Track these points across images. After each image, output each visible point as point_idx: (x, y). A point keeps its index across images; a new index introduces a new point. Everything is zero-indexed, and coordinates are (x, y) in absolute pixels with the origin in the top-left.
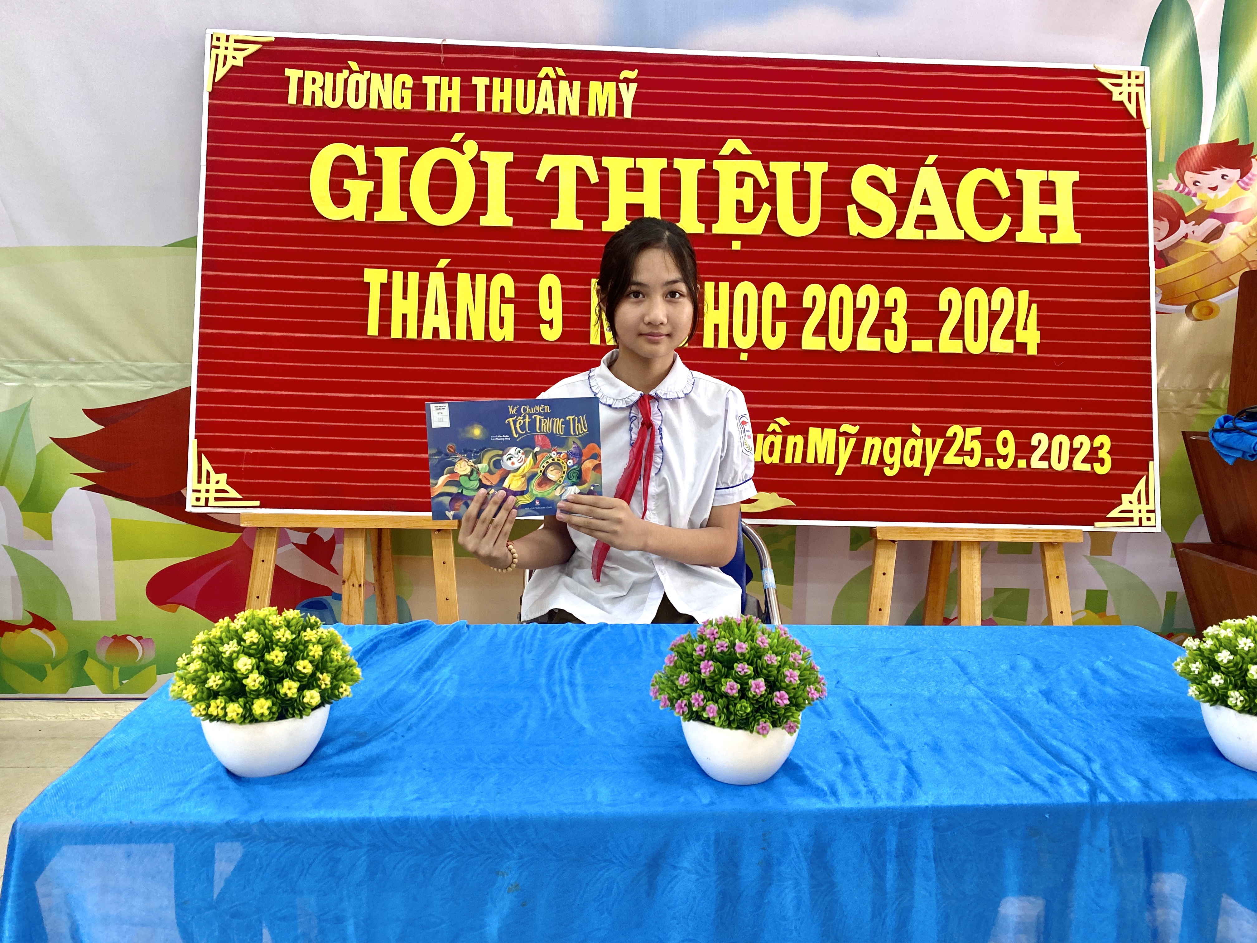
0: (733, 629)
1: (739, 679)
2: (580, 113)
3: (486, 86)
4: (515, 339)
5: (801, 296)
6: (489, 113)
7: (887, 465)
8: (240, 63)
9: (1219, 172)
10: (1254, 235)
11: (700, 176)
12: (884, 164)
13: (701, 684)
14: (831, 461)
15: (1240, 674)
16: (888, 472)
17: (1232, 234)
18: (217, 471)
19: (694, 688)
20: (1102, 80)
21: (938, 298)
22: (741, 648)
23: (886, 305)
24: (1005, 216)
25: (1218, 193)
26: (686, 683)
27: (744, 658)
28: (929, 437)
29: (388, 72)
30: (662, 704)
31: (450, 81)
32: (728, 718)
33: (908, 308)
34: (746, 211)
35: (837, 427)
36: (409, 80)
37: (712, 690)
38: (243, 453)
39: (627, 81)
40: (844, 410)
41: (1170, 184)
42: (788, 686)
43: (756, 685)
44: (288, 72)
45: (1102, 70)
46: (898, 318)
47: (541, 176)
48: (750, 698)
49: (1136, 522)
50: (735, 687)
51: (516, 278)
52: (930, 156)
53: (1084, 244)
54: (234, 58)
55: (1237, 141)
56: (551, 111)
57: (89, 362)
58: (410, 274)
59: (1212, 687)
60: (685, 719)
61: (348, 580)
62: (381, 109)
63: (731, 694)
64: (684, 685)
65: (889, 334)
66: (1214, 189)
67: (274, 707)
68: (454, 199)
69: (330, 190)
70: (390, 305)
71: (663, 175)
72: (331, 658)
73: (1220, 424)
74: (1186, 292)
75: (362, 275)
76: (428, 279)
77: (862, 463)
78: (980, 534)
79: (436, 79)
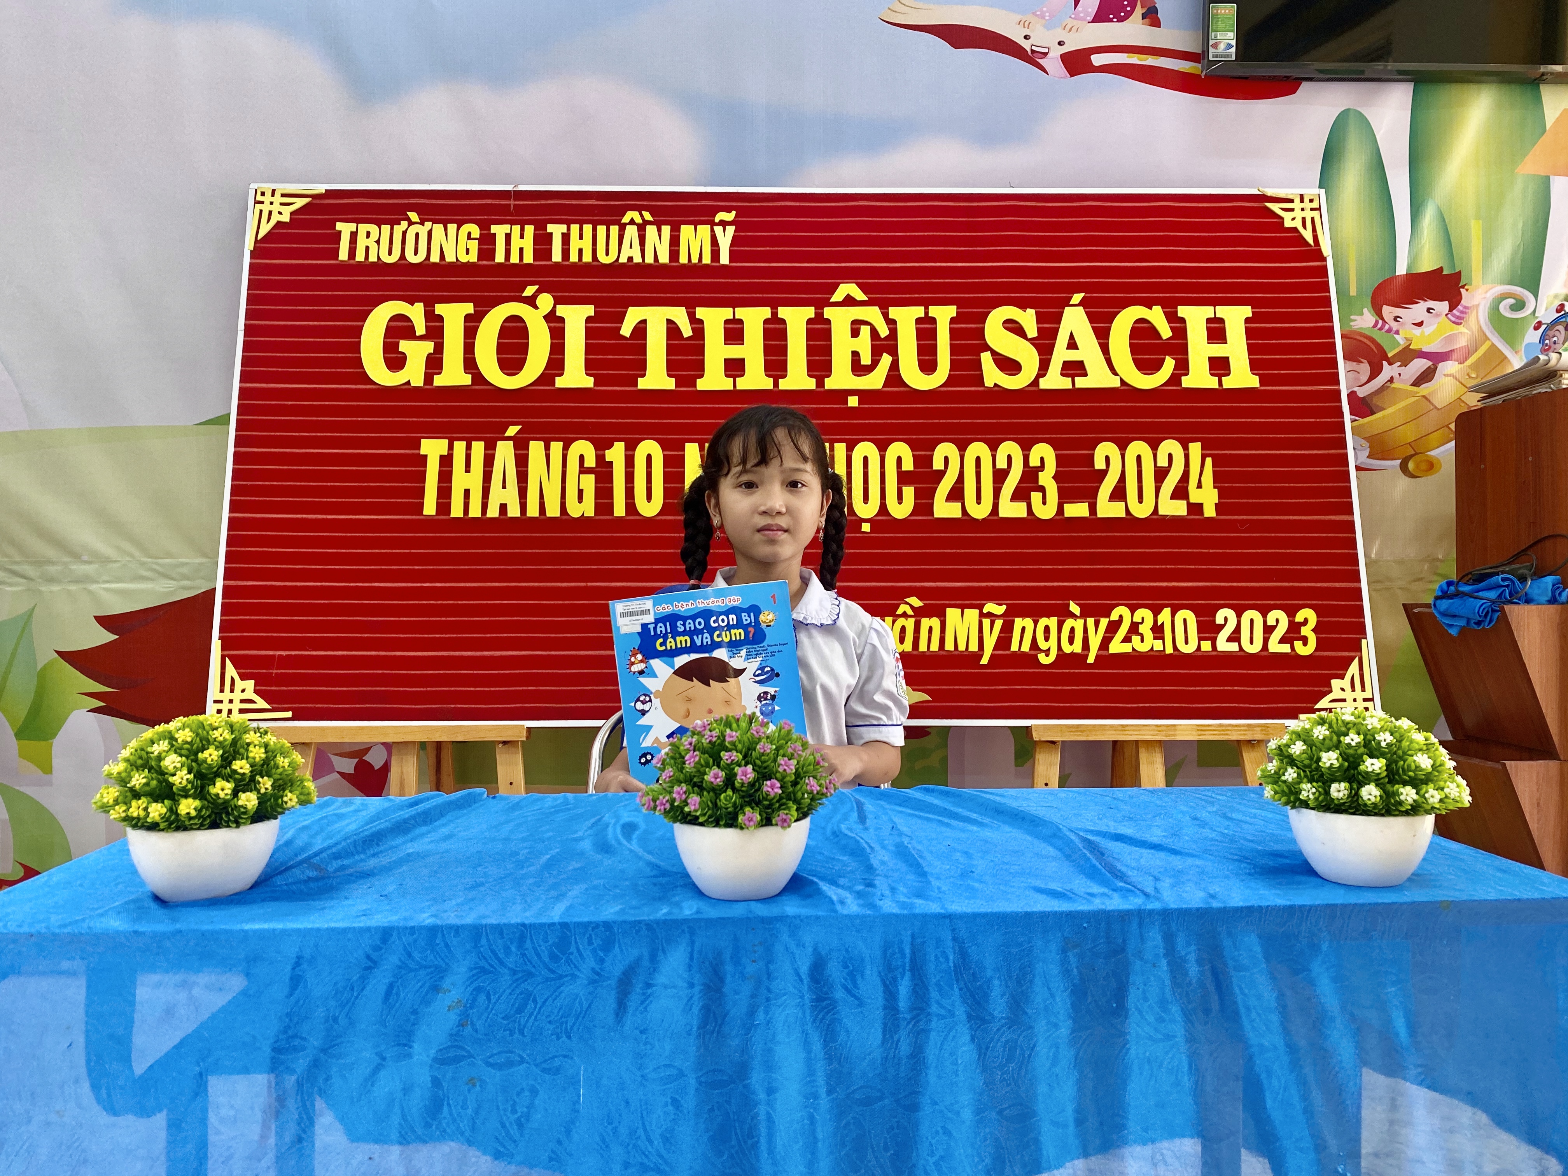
1: (725, 767)
2: (670, 261)
3: (563, 234)
4: (596, 514)
5: (931, 457)
6: (567, 263)
7: (1042, 651)
8: (286, 218)
9: (1423, 305)
10: (1473, 375)
11: (809, 326)
12: (1023, 305)
14: (974, 647)
16: (1043, 659)
17: (1445, 375)
18: (243, 677)
19: (677, 782)
20: (1268, 205)
21: (1093, 455)
22: (732, 738)
23: (1031, 465)
24: (1168, 358)
25: (1425, 330)
26: (670, 777)
27: (734, 747)
28: (1091, 616)
29: (452, 222)
31: (522, 230)
33: (1057, 466)
34: (863, 363)
35: (980, 607)
36: (475, 231)
38: (274, 656)
39: (724, 224)
40: (987, 587)
41: (1365, 321)
42: (782, 775)
43: (743, 772)
44: (339, 226)
45: (1269, 195)
46: (1046, 478)
47: (626, 330)
48: (738, 791)
50: (720, 775)
51: (597, 445)
52: (1075, 295)
53: (1263, 388)
54: (280, 213)
55: (1441, 269)
56: (637, 259)
57: (106, 561)
58: (474, 444)
59: (1286, 784)
62: (443, 263)
63: (715, 784)
65: (1036, 497)
66: (1420, 324)
67: (204, 811)
68: (525, 359)
69: (384, 353)
70: (450, 480)
71: (767, 326)
72: (275, 764)
73: (1442, 591)
74: (1398, 445)
75: (418, 447)
76: (495, 449)
77: (1012, 649)
78: (1159, 731)
79: (505, 228)
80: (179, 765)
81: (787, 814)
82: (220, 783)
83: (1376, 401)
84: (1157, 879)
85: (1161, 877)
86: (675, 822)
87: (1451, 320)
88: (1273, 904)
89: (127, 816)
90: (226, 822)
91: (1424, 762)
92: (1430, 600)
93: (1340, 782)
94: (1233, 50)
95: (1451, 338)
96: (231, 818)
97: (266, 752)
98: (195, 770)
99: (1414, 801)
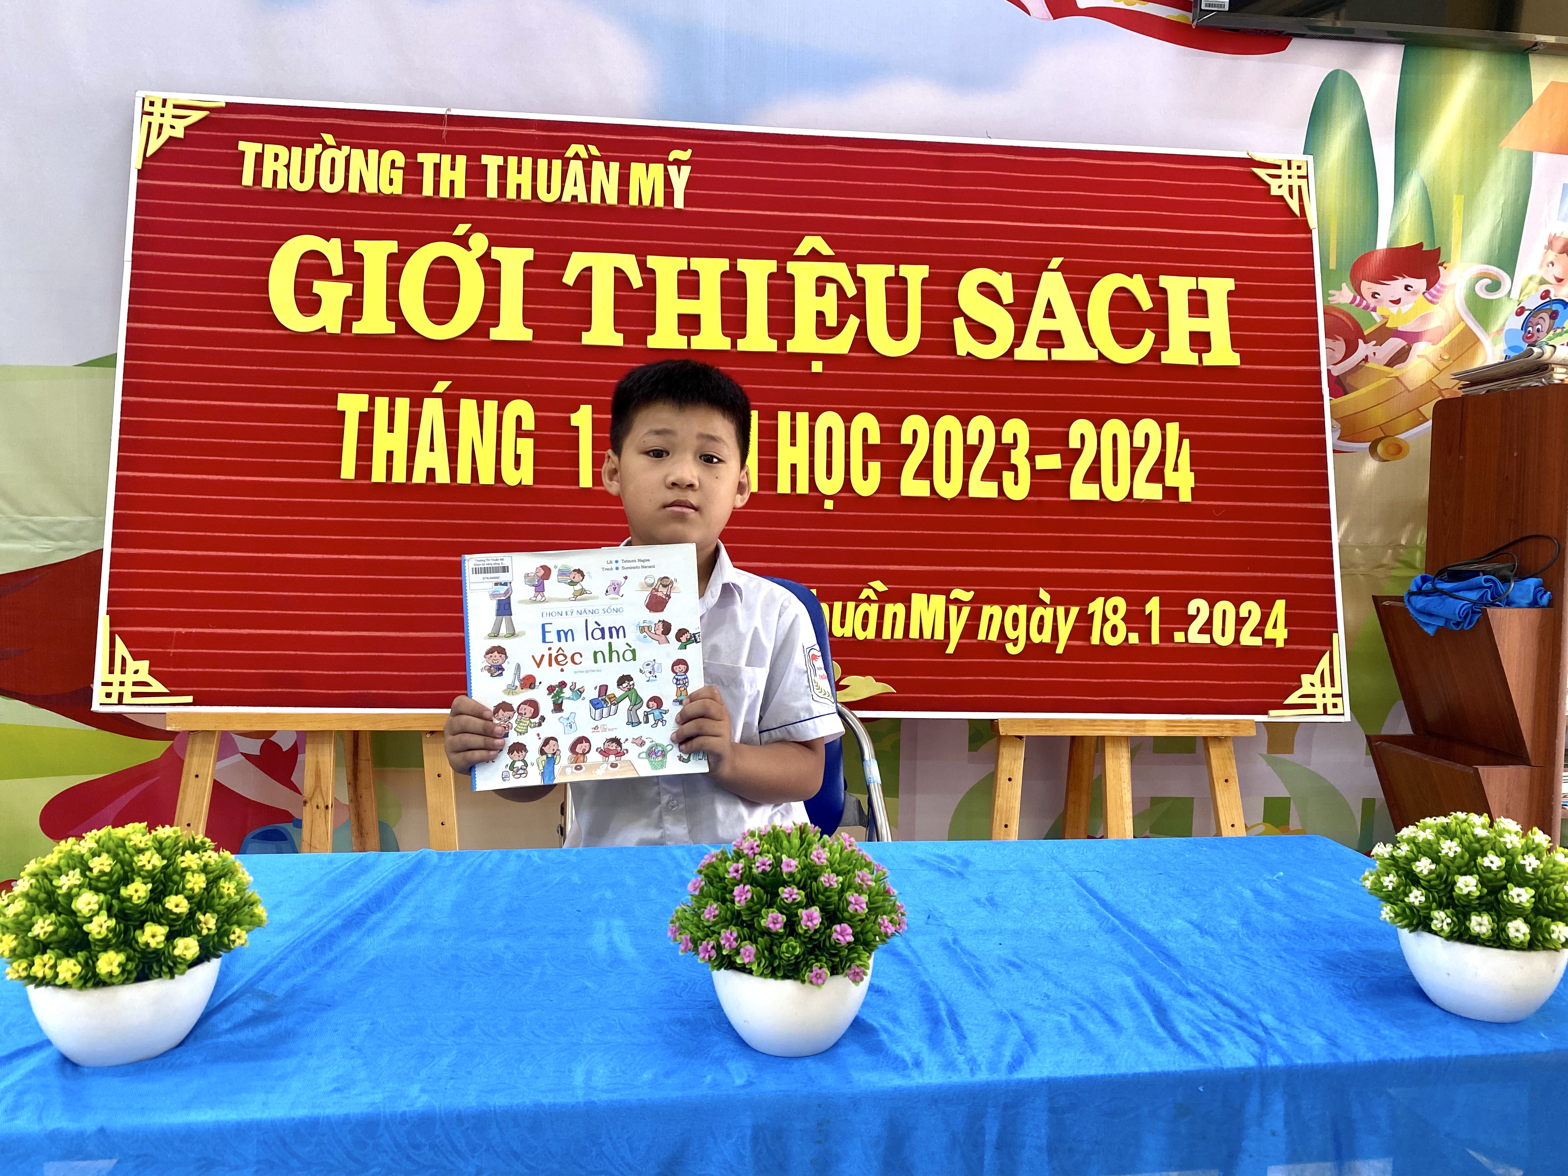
0: (782, 842)
1: (785, 908)
2: (619, 202)
3: (499, 166)
4: (534, 482)
5: (899, 431)
6: (503, 199)
7: (1010, 640)
8: (179, 133)
9: (1402, 282)
10: (1446, 357)
11: (771, 281)
12: (999, 268)
13: (735, 918)
14: (939, 635)
15: (1445, 888)
16: (1011, 649)
17: (1419, 356)
18: (136, 657)
19: (727, 923)
20: (1255, 170)
21: (1067, 433)
22: (789, 865)
23: (1003, 442)
24: (1147, 330)
26: (714, 917)
27: (794, 880)
28: (1061, 605)
29: (373, 147)
30: (682, 947)
31: (453, 160)
32: (771, 964)
33: (1030, 444)
34: (828, 324)
35: (947, 593)
36: (400, 159)
37: (751, 926)
38: (171, 633)
39: (678, 163)
40: (954, 571)
41: (1344, 296)
42: (853, 916)
43: (808, 916)
44: (242, 146)
45: (1258, 159)
46: (1019, 457)
47: (569, 278)
48: (800, 935)
49: (1320, 710)
50: (780, 919)
51: (537, 406)
52: (1054, 259)
53: (1243, 366)
54: (172, 127)
56: (583, 199)
58: (398, 400)
59: (1411, 907)
60: (713, 967)
61: (311, 800)
62: (363, 193)
63: (774, 930)
64: (712, 919)
65: (1008, 476)
66: (1397, 302)
67: (130, 963)
68: (456, 306)
69: (295, 294)
70: (371, 440)
71: (725, 280)
72: (219, 892)
73: (1417, 586)
74: (1369, 427)
75: (335, 403)
76: (422, 407)
77: (979, 638)
78: (1128, 726)
79: (434, 157)
80: (96, 907)
81: (861, 965)
82: (150, 928)
83: (1349, 380)
89: (29, 974)
90: (156, 973)
92: (1402, 594)
93: (1480, 912)
96: (164, 969)
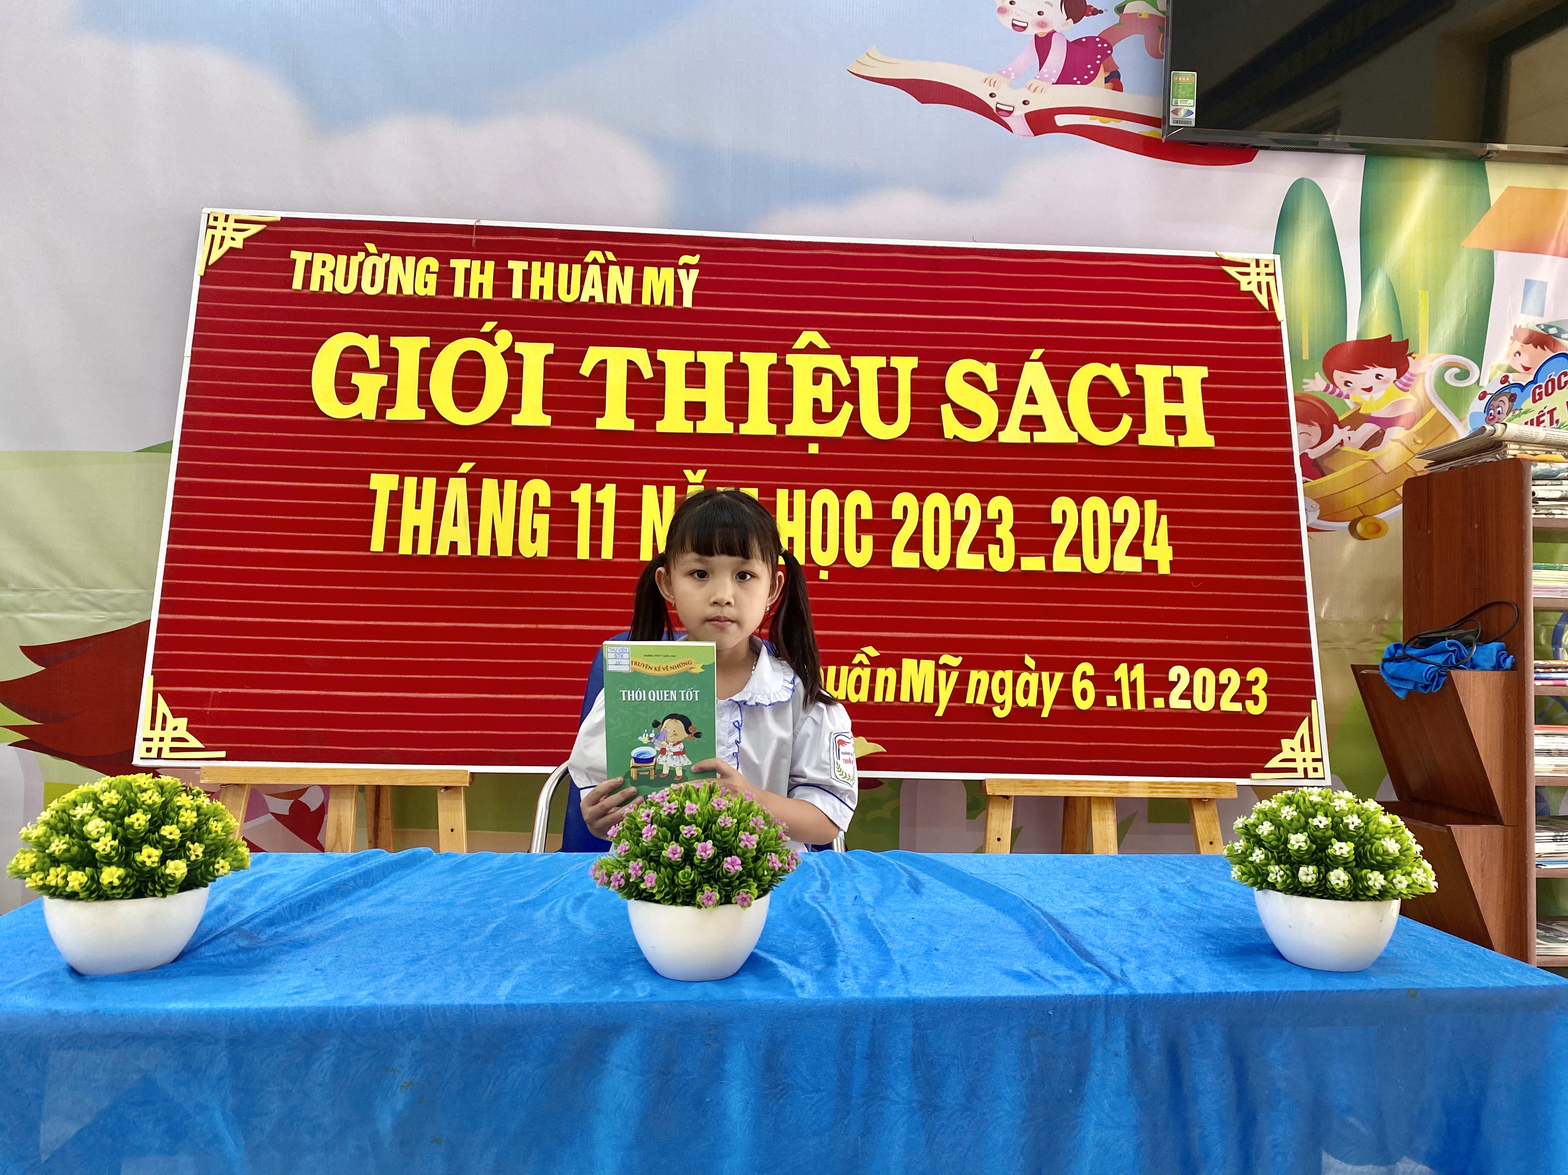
1: (685, 842)
2: (633, 302)
3: (524, 271)
4: (549, 555)
5: (890, 507)
6: (527, 300)
7: (997, 704)
8: (239, 244)
9: (1372, 371)
10: (1419, 441)
11: (771, 372)
12: (983, 358)
13: (645, 854)
14: (929, 699)
15: (1281, 846)
16: (998, 713)
18: (175, 715)
20: (1225, 268)
21: (1050, 510)
22: (690, 809)
23: (989, 517)
24: (1125, 416)
26: (625, 851)
27: (694, 820)
28: (1046, 670)
29: (411, 254)
31: (483, 265)
32: (671, 891)
33: (1015, 520)
34: (824, 410)
35: (936, 659)
36: (434, 264)
38: (210, 692)
39: (687, 267)
40: (943, 638)
41: (1317, 384)
42: (743, 851)
43: (703, 848)
44: (294, 254)
45: (1226, 258)
46: (1004, 531)
47: (586, 369)
48: (697, 867)
49: (1301, 774)
50: (679, 851)
51: (553, 484)
52: (1036, 350)
53: (1218, 448)
54: (233, 239)
55: (1389, 337)
56: (599, 299)
57: (34, 589)
58: (426, 480)
59: (1254, 865)
60: (624, 897)
62: (400, 295)
63: (673, 860)
64: (623, 854)
65: (993, 549)
66: (1369, 390)
67: (128, 879)
68: (482, 395)
69: (336, 385)
70: (399, 516)
71: (729, 370)
72: (207, 828)
73: (1390, 654)
74: (1347, 507)
75: (368, 482)
76: (447, 486)
77: (967, 702)
78: (1112, 788)
79: (466, 263)
80: (103, 830)
81: (747, 893)
82: (147, 850)
83: (1326, 463)
84: (1122, 960)
85: (1126, 957)
86: (629, 898)
87: (1398, 387)
88: (1242, 990)
89: (44, 884)
90: (151, 891)
91: (1391, 846)
92: (1379, 662)
93: (1308, 865)
94: (1193, 116)
95: (1398, 405)
96: (158, 887)
97: (198, 815)
98: (120, 835)
99: (1382, 886)
